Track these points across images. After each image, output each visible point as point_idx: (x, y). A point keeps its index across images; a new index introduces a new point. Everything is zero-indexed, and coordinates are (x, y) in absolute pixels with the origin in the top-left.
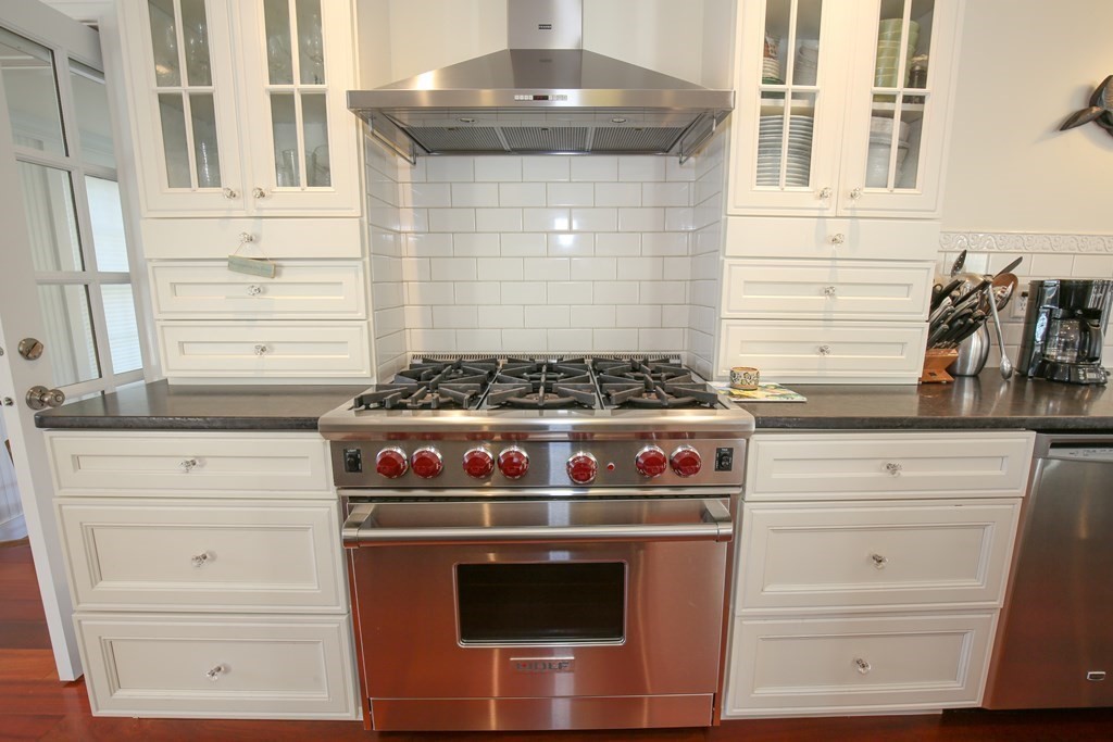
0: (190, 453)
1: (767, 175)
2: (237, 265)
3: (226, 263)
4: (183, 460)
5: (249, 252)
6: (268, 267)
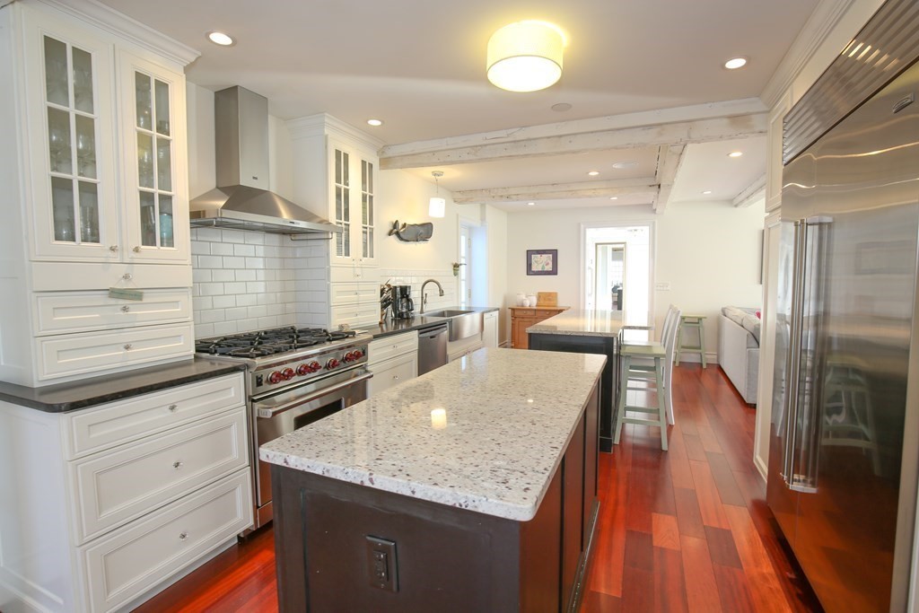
0: (171, 401)
1: (339, 253)
2: (116, 293)
3: (107, 292)
4: (168, 407)
5: (123, 285)
6: (136, 295)
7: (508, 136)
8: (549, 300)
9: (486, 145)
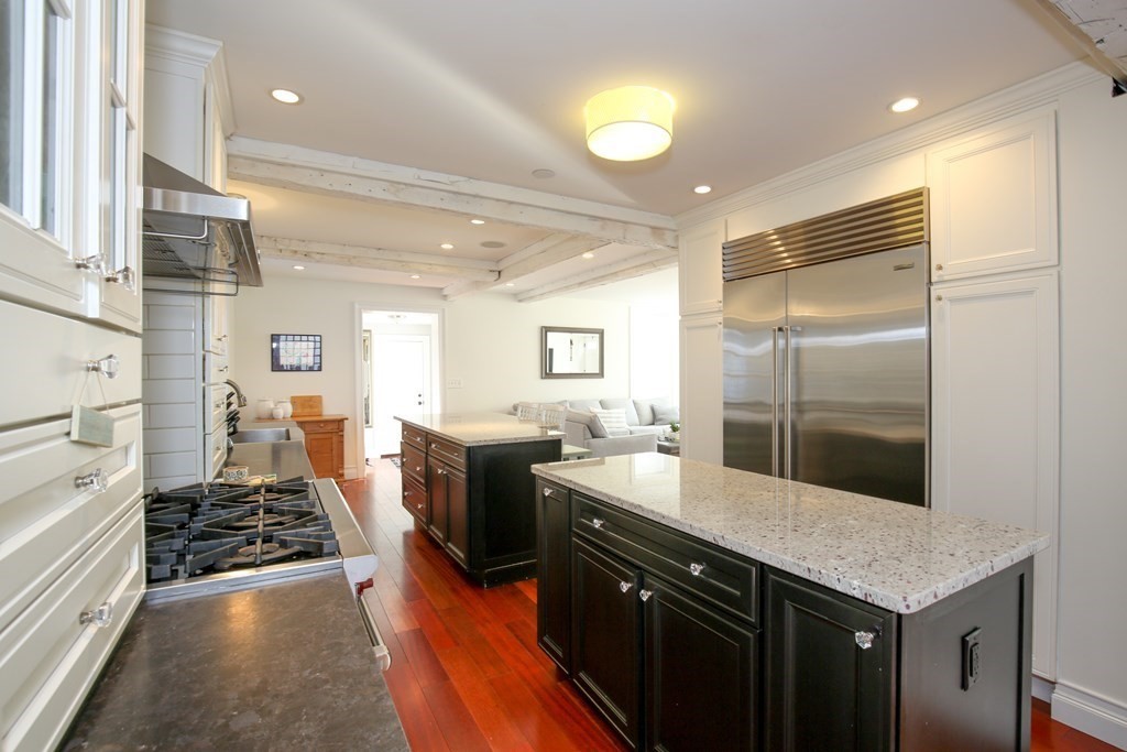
7: (452, 183)
8: (311, 407)
9: (413, 186)
